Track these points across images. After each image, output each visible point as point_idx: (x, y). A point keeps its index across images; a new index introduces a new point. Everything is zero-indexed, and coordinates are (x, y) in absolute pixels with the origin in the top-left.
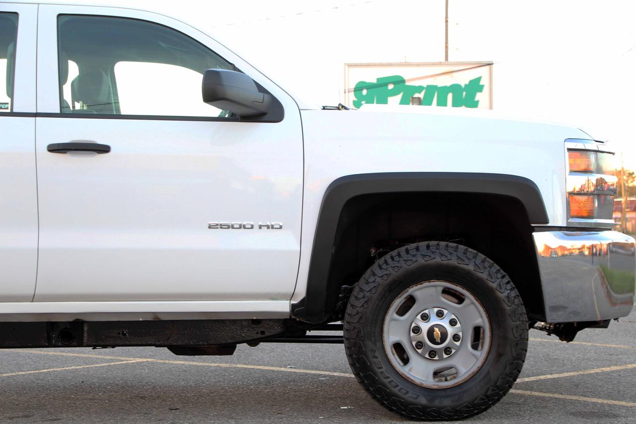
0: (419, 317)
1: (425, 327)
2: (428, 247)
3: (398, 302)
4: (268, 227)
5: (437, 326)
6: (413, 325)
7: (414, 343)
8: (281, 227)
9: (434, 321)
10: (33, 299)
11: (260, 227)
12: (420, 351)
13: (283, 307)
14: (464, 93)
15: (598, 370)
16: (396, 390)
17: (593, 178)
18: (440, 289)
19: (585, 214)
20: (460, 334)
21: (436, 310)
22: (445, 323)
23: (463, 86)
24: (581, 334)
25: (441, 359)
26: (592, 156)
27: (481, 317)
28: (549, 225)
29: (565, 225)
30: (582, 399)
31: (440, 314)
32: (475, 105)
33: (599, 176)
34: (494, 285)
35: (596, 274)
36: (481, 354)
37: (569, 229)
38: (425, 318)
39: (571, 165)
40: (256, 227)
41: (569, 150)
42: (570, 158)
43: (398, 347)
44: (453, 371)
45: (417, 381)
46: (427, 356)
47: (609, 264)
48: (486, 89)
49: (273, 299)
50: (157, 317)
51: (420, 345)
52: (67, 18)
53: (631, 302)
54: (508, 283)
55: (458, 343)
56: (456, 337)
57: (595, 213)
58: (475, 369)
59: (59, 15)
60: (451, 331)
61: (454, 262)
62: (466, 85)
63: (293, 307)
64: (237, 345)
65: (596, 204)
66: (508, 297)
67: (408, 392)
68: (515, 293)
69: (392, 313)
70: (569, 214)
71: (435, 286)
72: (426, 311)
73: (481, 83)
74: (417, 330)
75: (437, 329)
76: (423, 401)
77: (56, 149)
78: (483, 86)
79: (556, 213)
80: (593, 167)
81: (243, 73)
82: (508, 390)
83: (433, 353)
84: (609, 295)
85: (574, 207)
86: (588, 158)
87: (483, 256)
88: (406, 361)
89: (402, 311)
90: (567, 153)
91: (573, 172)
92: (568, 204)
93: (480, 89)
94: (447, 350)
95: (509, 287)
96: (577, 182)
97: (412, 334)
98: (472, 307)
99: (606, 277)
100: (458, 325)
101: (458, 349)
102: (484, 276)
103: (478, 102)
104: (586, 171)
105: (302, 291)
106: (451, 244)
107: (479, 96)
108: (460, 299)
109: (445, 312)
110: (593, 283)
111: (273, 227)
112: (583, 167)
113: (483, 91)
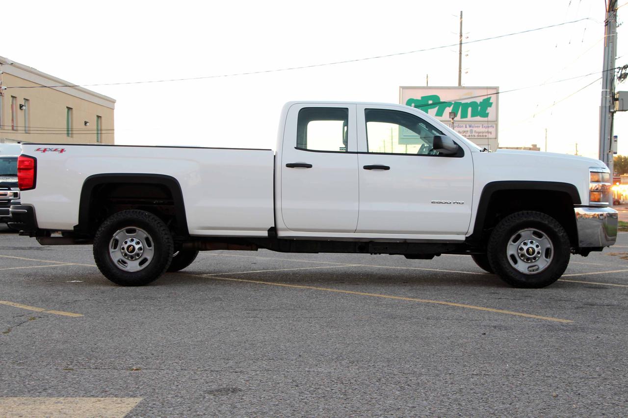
0: (522, 243)
1: (525, 248)
2: (528, 213)
3: (513, 237)
4: (457, 203)
5: (530, 247)
6: (520, 247)
7: (520, 255)
8: (463, 203)
9: (529, 245)
10: (355, 231)
11: (454, 203)
12: (522, 258)
13: (462, 238)
14: (479, 108)
15: (593, 273)
16: (512, 275)
17: (601, 184)
18: (532, 232)
19: (596, 200)
20: (540, 251)
21: (530, 241)
22: (534, 246)
23: (479, 103)
24: (592, 253)
25: (532, 262)
26: (600, 174)
27: (550, 244)
28: (582, 205)
29: (588, 205)
30: (589, 283)
31: (532, 243)
32: (487, 115)
33: (603, 183)
34: (557, 230)
35: (601, 227)
36: (550, 260)
37: (590, 207)
38: (525, 244)
39: (591, 179)
40: (452, 203)
41: (591, 172)
42: (591, 175)
43: (513, 256)
44: (536, 267)
45: (521, 271)
46: (525, 261)
47: (607, 222)
48: (494, 105)
49: (458, 234)
50: (406, 241)
51: (523, 255)
52: (368, 110)
53: (615, 240)
54: (562, 230)
55: (539, 255)
56: (538, 253)
57: (601, 200)
58: (546, 266)
59: (366, 109)
60: (536, 250)
61: (539, 220)
62: (480, 102)
63: (467, 238)
64: (435, 256)
65: (602, 196)
66: (563, 235)
67: (517, 276)
68: (565, 234)
69: (510, 242)
70: (590, 201)
71: (530, 230)
72: (526, 241)
73: (491, 101)
74: (522, 249)
75: (530, 249)
76: (524, 279)
77: (367, 168)
78: (492, 103)
79: (584, 199)
80: (600, 179)
81: (445, 135)
82: (561, 275)
83: (528, 259)
84: (606, 237)
85: (592, 197)
86: (599, 175)
87: (552, 218)
88: (516, 262)
89: (515, 241)
90: (590, 173)
91: (593, 182)
92: (590, 196)
93: (490, 105)
94: (534, 258)
95: (563, 231)
96: (593, 186)
97: (519, 251)
98: (546, 240)
99: (605, 229)
100: (540, 247)
101: (539, 258)
102: (552, 226)
103: (488, 113)
104: (598, 181)
105: (471, 231)
106: (538, 212)
107: (489, 110)
108: (540, 236)
109: (534, 242)
110: (599, 231)
111: (459, 203)
112: (596, 179)
113: (492, 106)
